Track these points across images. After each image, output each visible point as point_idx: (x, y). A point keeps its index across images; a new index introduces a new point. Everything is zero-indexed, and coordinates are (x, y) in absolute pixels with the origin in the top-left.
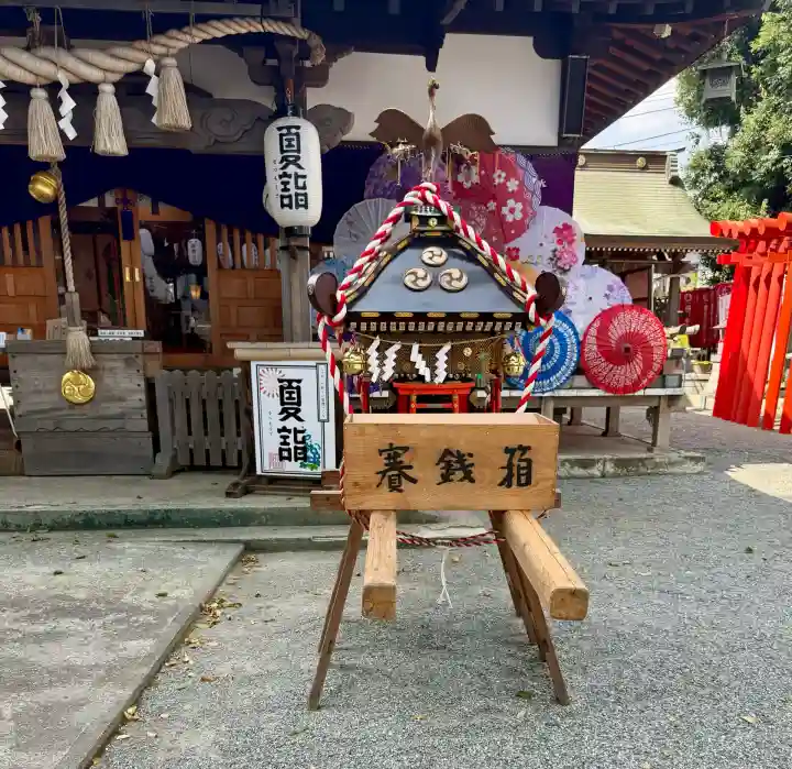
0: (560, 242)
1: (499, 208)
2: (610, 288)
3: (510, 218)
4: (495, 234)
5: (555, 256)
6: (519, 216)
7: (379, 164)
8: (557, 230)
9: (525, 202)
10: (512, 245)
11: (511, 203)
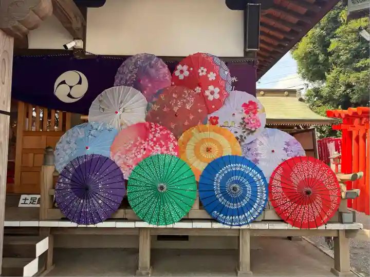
0: (247, 112)
1: (203, 92)
2: (288, 144)
3: (211, 98)
4: (201, 108)
5: (244, 122)
6: (217, 96)
7: (123, 66)
8: (245, 105)
9: (220, 87)
10: (213, 115)
11: (211, 88)
